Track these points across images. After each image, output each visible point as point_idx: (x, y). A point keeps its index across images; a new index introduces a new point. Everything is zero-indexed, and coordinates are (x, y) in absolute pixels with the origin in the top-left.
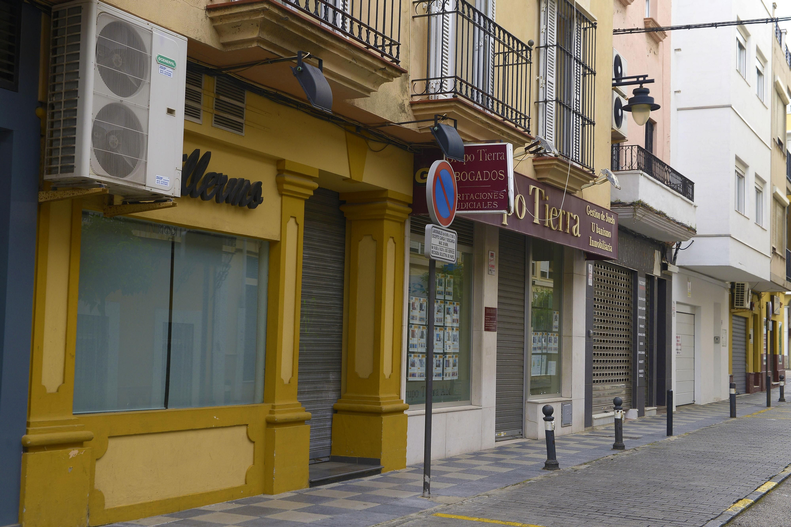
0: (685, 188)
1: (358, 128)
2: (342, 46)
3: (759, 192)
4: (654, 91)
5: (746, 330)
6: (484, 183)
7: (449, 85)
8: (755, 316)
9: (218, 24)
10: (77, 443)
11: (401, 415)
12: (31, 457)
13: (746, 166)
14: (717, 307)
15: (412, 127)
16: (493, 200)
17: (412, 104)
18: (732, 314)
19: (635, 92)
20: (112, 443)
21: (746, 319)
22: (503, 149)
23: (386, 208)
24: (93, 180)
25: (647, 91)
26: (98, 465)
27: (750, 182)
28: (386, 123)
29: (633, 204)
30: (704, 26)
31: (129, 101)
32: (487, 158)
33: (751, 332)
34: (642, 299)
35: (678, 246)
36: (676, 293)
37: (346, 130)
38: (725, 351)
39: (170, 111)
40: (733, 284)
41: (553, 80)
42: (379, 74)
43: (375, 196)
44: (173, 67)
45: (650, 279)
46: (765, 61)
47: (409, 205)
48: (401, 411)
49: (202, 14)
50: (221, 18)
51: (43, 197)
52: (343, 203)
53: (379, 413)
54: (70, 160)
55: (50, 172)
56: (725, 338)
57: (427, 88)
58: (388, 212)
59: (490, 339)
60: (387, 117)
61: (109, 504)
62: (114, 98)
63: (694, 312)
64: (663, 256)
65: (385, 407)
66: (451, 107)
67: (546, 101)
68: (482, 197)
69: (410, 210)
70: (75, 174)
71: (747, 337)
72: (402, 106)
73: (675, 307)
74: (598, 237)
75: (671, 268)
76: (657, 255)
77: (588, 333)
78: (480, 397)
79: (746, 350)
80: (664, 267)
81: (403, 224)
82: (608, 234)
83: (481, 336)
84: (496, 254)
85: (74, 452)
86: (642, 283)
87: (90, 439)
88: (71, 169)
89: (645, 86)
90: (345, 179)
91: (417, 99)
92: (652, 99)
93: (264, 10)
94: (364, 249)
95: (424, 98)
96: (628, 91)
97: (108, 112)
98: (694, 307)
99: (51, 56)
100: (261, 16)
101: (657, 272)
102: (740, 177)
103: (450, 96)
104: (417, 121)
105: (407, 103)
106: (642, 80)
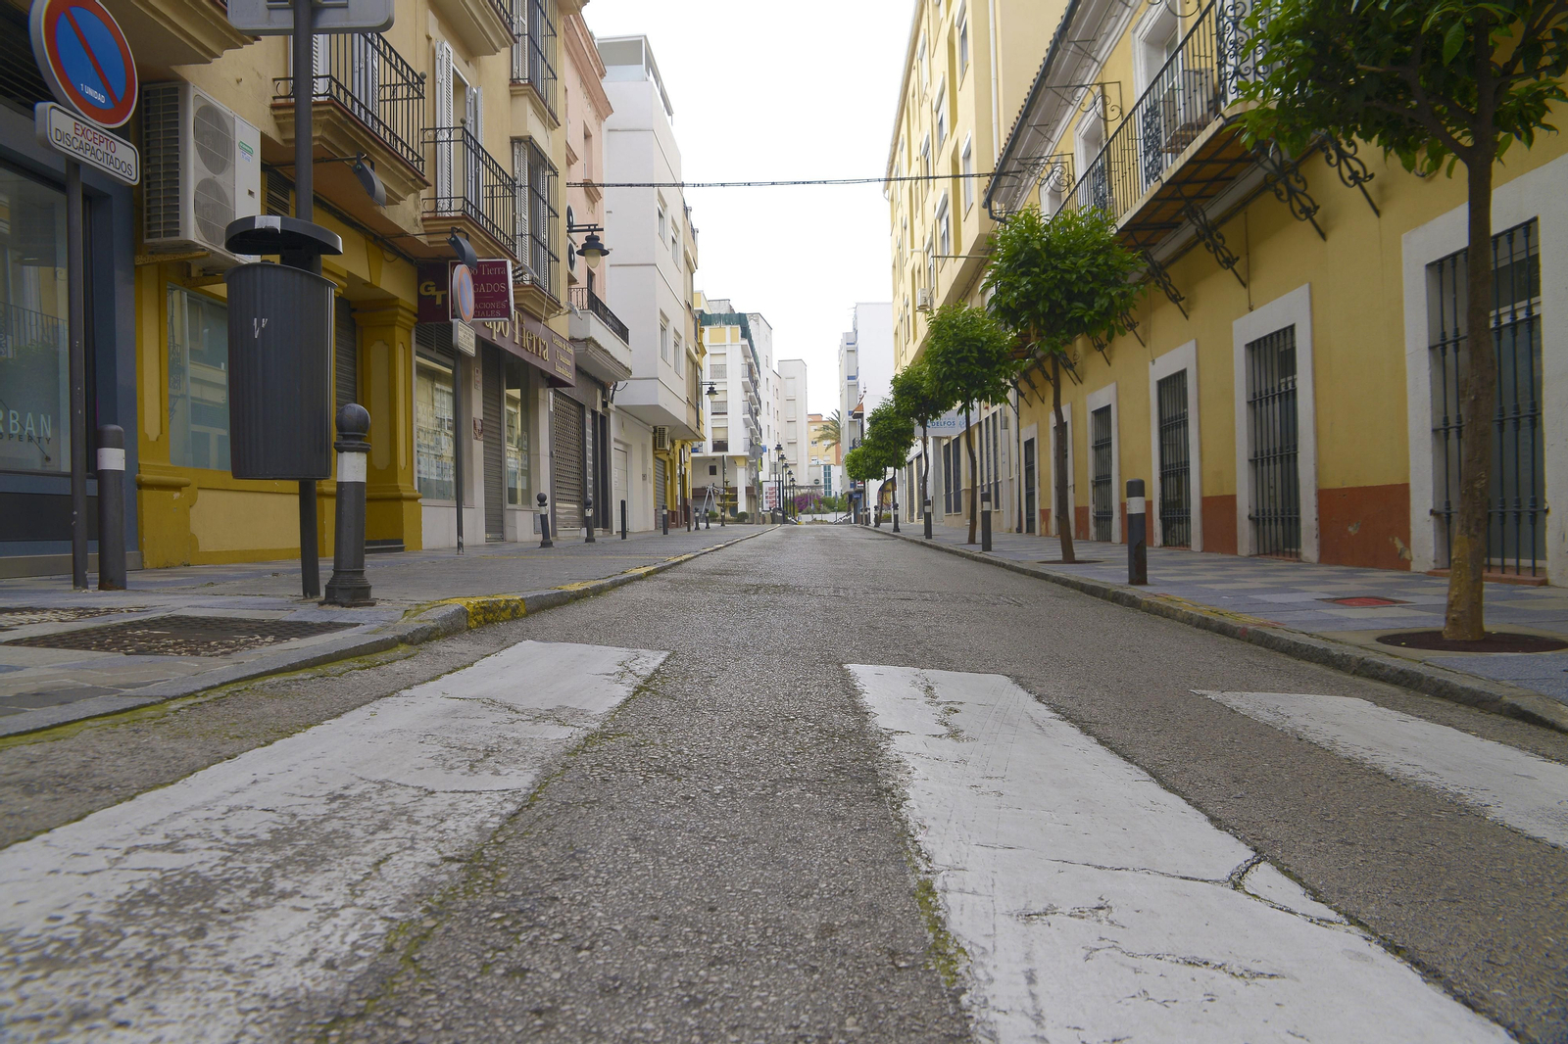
0: (622, 332)
1: (376, 237)
2: (385, 154)
3: (676, 345)
4: (606, 239)
5: (665, 472)
6: (486, 294)
7: (457, 204)
8: (671, 460)
9: (282, 121)
10: (177, 487)
11: (414, 503)
12: (146, 494)
13: (667, 321)
14: (644, 446)
15: (423, 239)
16: (496, 309)
17: (423, 220)
18: (656, 457)
19: (587, 238)
20: (201, 493)
21: (664, 462)
22: (504, 264)
23: (398, 314)
24: (197, 245)
25: (597, 238)
26: (192, 511)
27: (671, 338)
28: (403, 234)
29: (585, 340)
30: (644, 185)
31: (220, 178)
32: (490, 272)
33: (669, 474)
34: (589, 431)
35: (615, 387)
36: (614, 431)
37: (366, 239)
38: (651, 487)
39: (251, 193)
40: (655, 428)
41: (526, 217)
42: (410, 184)
43: (388, 302)
44: (251, 154)
45: (594, 413)
46: (678, 231)
47: (415, 315)
48: (415, 499)
49: (268, 110)
50: (284, 116)
51: (139, 260)
52: (354, 310)
53: (399, 499)
54: (173, 224)
55: (150, 236)
56: (651, 474)
57: (437, 206)
58: (399, 318)
59: (478, 446)
60: (405, 228)
61: (202, 549)
62: (209, 174)
63: (626, 450)
64: (604, 395)
65: (405, 494)
66: (460, 224)
67: (522, 235)
68: (485, 306)
69: (416, 319)
70: (181, 237)
71: (665, 478)
72: (415, 220)
73: (613, 445)
74: (562, 364)
75: (610, 406)
76: (599, 393)
77: (551, 453)
78: (473, 498)
79: (665, 489)
80: (605, 405)
81: (410, 332)
82: (569, 363)
83: (471, 443)
84: (480, 371)
85: (177, 495)
86: (589, 416)
87: (187, 485)
88: (177, 233)
89: (595, 233)
90: (366, 283)
91: (426, 215)
92: (602, 245)
93: (329, 112)
94: (376, 353)
95: (433, 215)
96: (580, 239)
97: (205, 186)
98: (626, 445)
99: (144, 131)
100: (325, 117)
101: (599, 409)
102: (663, 329)
103: (459, 214)
104: (427, 234)
105: (419, 218)
106: (594, 228)
